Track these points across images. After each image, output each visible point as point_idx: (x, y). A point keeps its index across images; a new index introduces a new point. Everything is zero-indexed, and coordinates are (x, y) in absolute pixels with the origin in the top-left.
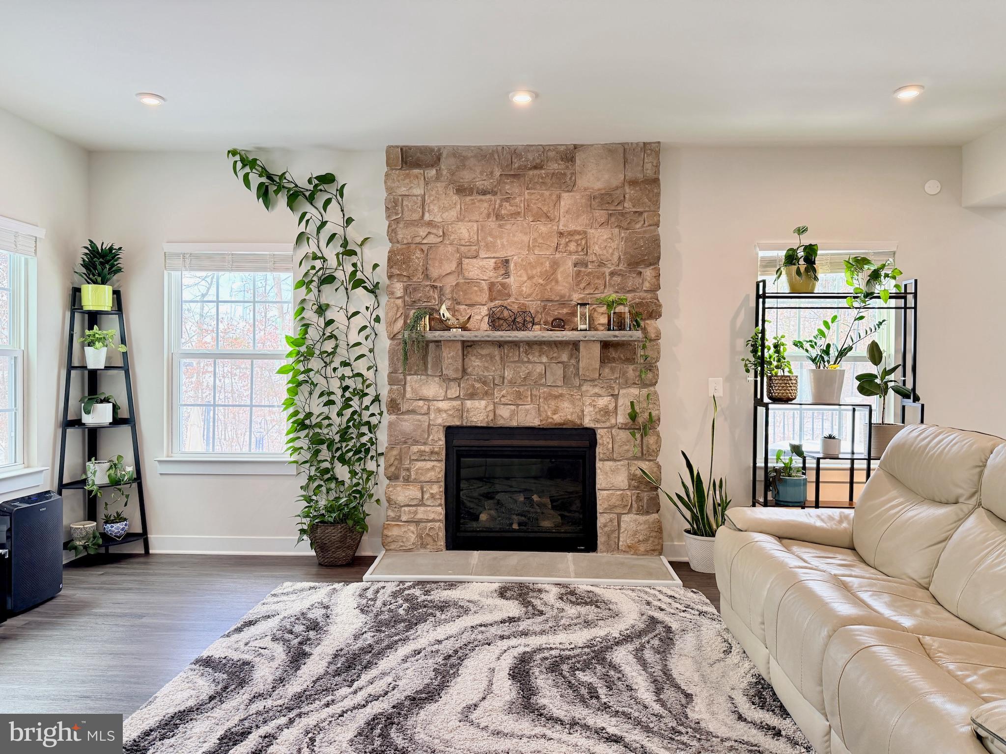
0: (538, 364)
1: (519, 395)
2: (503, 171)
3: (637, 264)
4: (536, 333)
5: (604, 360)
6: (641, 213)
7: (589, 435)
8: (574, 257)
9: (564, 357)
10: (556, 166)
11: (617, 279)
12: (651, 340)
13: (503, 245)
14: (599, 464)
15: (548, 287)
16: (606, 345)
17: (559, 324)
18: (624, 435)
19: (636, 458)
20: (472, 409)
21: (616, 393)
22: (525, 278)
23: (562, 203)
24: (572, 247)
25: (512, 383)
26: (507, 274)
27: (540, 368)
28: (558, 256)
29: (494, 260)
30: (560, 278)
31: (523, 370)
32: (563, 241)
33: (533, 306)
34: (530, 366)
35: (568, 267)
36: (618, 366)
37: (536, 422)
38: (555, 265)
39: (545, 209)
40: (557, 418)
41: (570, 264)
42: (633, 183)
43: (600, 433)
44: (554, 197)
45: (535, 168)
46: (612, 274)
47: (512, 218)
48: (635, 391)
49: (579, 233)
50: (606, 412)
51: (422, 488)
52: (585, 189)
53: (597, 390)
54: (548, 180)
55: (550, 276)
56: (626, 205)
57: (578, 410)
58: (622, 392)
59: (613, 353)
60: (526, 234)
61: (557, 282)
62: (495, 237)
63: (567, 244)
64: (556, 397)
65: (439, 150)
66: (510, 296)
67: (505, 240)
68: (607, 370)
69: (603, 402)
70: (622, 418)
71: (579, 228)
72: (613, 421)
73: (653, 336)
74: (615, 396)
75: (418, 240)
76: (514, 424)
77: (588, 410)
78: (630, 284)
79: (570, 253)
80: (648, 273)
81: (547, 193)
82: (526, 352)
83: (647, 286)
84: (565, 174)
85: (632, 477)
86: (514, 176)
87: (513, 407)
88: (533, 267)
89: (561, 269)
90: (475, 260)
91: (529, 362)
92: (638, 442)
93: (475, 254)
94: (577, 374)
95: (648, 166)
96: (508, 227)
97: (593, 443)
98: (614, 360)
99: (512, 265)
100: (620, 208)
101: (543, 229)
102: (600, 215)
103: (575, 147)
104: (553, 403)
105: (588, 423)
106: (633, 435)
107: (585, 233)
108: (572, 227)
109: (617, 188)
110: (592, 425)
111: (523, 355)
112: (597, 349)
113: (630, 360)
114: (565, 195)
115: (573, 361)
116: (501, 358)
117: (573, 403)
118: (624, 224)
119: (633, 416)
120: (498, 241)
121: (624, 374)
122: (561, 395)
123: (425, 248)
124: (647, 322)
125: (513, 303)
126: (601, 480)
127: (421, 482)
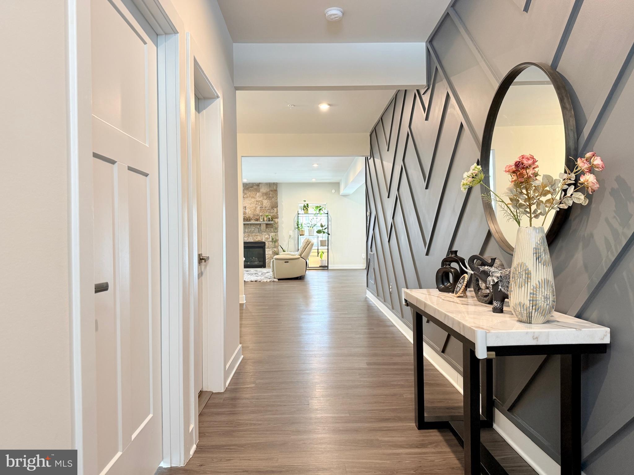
0: (253, 228)
1: (249, 235)
3: (273, 207)
4: (252, 222)
5: (266, 227)
6: (273, 197)
7: (264, 243)
8: (260, 206)
9: (258, 227)
10: (255, 187)
11: (269, 211)
12: (276, 223)
13: (245, 204)
14: (266, 249)
15: (254, 212)
16: (267, 224)
17: (257, 220)
18: (271, 243)
19: (274, 248)
21: (269, 234)
22: (249, 210)
23: (257, 195)
24: (259, 204)
25: (247, 232)
26: (246, 210)
28: (256, 206)
30: (257, 210)
31: (249, 230)
32: (257, 203)
33: (251, 216)
35: (259, 208)
36: (270, 228)
37: (253, 241)
38: (256, 208)
39: (253, 196)
40: (257, 240)
41: (259, 207)
42: (272, 191)
43: (266, 242)
44: (255, 194)
45: (251, 187)
46: (268, 209)
48: (273, 234)
49: (261, 201)
50: (267, 238)
52: (262, 192)
53: (265, 234)
54: (254, 190)
55: (255, 210)
56: (270, 195)
57: (261, 238)
58: (271, 234)
59: (268, 226)
60: (249, 201)
61: (256, 211)
63: (258, 203)
64: (257, 235)
66: (246, 214)
68: (267, 229)
69: (266, 236)
70: (270, 240)
71: (261, 200)
72: (269, 240)
73: (276, 222)
74: (269, 235)
76: (248, 241)
77: (263, 238)
78: (271, 211)
79: (259, 205)
80: (275, 209)
81: (254, 193)
82: (250, 226)
83: (275, 212)
84: (257, 189)
85: (273, 252)
86: (247, 189)
88: (251, 208)
89: (257, 209)
91: (251, 228)
92: (274, 244)
94: (261, 230)
95: (274, 187)
96: (246, 199)
97: (265, 245)
98: (268, 227)
99: (247, 208)
100: (269, 196)
101: (253, 200)
102: (265, 197)
103: (259, 183)
104: (256, 237)
105: (263, 241)
106: (273, 243)
107: (262, 201)
108: (259, 200)
109: (268, 192)
110: (264, 241)
112: (265, 225)
113: (272, 227)
114: (257, 193)
115: (260, 228)
117: (260, 236)
118: (270, 199)
119: (273, 239)
121: (271, 230)
122: (258, 235)
124: (276, 219)
125: (247, 216)
126: (266, 253)
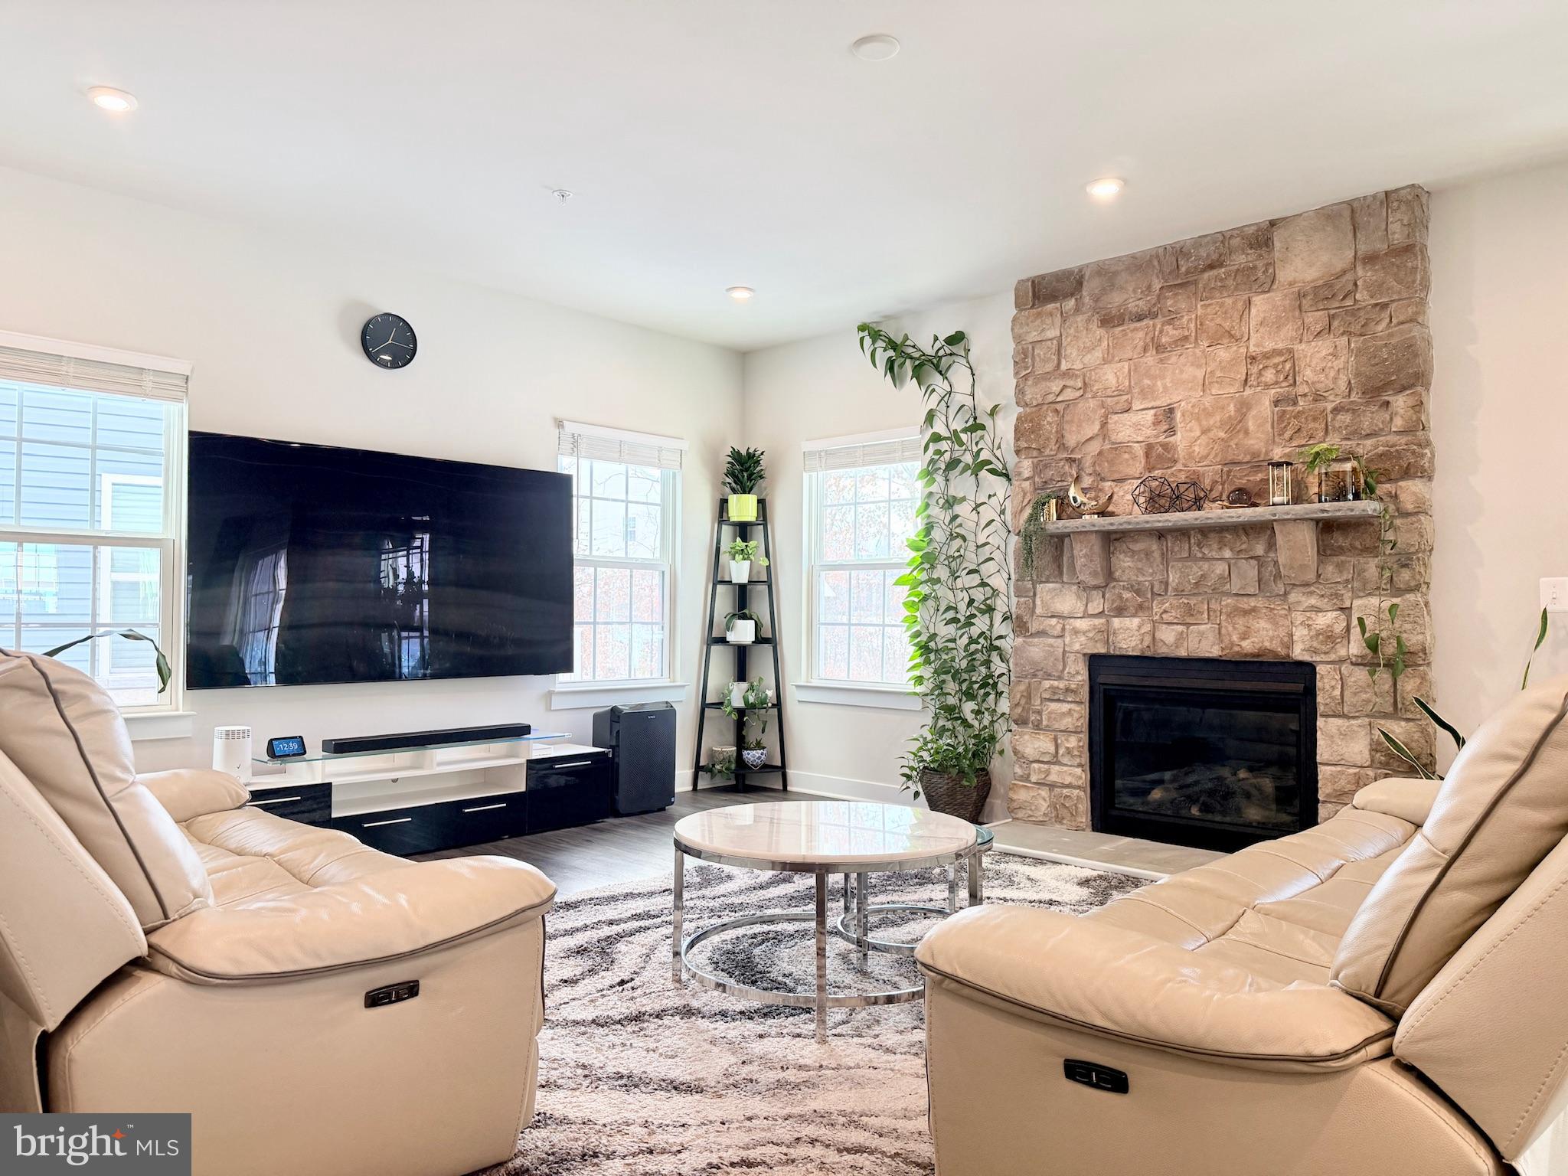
0: (1217, 562)
1: (1190, 611)
2: (1166, 281)
3: (1386, 386)
4: (1214, 513)
5: (1324, 552)
6: (1384, 306)
7: (1306, 671)
8: (1273, 391)
9: (1260, 549)
10: (1242, 258)
11: (1345, 418)
12: (1406, 515)
13: (1165, 388)
14: (1320, 722)
15: (1233, 444)
16: (1327, 527)
17: (1244, 496)
18: (1361, 675)
19: (1386, 716)
20: (1121, 631)
21: (1347, 604)
22: (1198, 433)
23: (1253, 311)
24: (1269, 376)
25: (1179, 592)
26: (1171, 431)
27: (1221, 568)
28: (1248, 392)
29: (1152, 412)
30: (1251, 425)
31: (1195, 571)
32: (1254, 369)
33: (1209, 473)
34: (1206, 566)
35: (1264, 407)
36: (1351, 560)
37: (1215, 652)
38: (1244, 407)
39: (1227, 325)
40: (1248, 646)
41: (1266, 403)
42: (1371, 259)
43: (1321, 669)
44: (1240, 305)
45: (1211, 267)
46: (1336, 410)
47: (1177, 346)
48: (1374, 601)
49: (1279, 353)
50: (1329, 637)
51: (1056, 740)
52: (1291, 284)
53: (1313, 601)
54: (1230, 282)
55: (1236, 425)
56: (1358, 296)
57: (1282, 632)
58: (1357, 603)
59: (1339, 540)
60: (1199, 366)
61: (1247, 432)
62: (1154, 378)
63: (1260, 374)
64: (1246, 613)
65: (1080, 271)
66: (1175, 461)
67: (1168, 380)
68: (1330, 568)
69: (1323, 620)
70: (1356, 647)
71: (1281, 346)
72: (1343, 652)
73: (1410, 507)
74: (1346, 610)
75: (1051, 398)
76: (1182, 653)
77: (1300, 633)
78: (1366, 424)
79: (1267, 386)
80: (1401, 402)
81: (1229, 301)
82: (1199, 545)
83: (1398, 423)
84: (1255, 268)
85: (1375, 748)
86: (1181, 285)
87: (1180, 628)
88: (1209, 415)
89: (1253, 412)
90: (1126, 415)
91: (1204, 559)
92: (1387, 686)
93: (1126, 407)
94: (1278, 576)
95: (1395, 227)
96: (1174, 359)
97: (1311, 691)
98: (1341, 551)
99: (1178, 415)
100: (1349, 302)
101: (1223, 354)
102: (1315, 319)
103: (1273, 223)
104: (1241, 621)
105: (1299, 653)
106: (1372, 673)
107: (1290, 351)
108: (1269, 345)
109: (1344, 272)
110: (1307, 658)
111: (1195, 548)
112: (1307, 537)
113: (1371, 551)
114: (1257, 300)
115: (1272, 555)
116: (1163, 554)
117: (1273, 620)
118: (1356, 328)
119: (1373, 645)
120: (1159, 383)
121: (1359, 573)
122: (1254, 610)
123: (1060, 407)
124: (1401, 483)
125: (1178, 474)
126: (1324, 750)
127: (1054, 731)
